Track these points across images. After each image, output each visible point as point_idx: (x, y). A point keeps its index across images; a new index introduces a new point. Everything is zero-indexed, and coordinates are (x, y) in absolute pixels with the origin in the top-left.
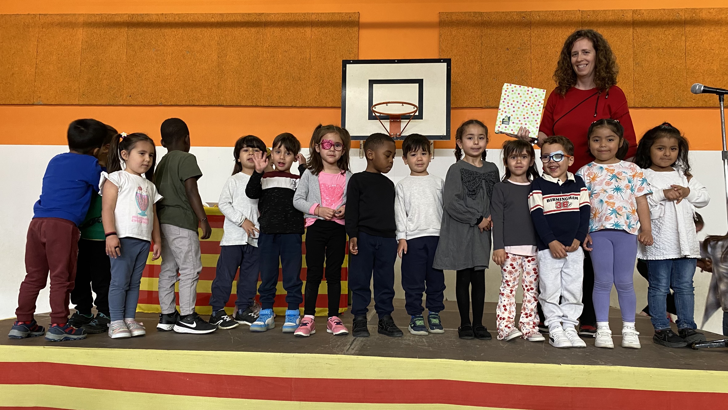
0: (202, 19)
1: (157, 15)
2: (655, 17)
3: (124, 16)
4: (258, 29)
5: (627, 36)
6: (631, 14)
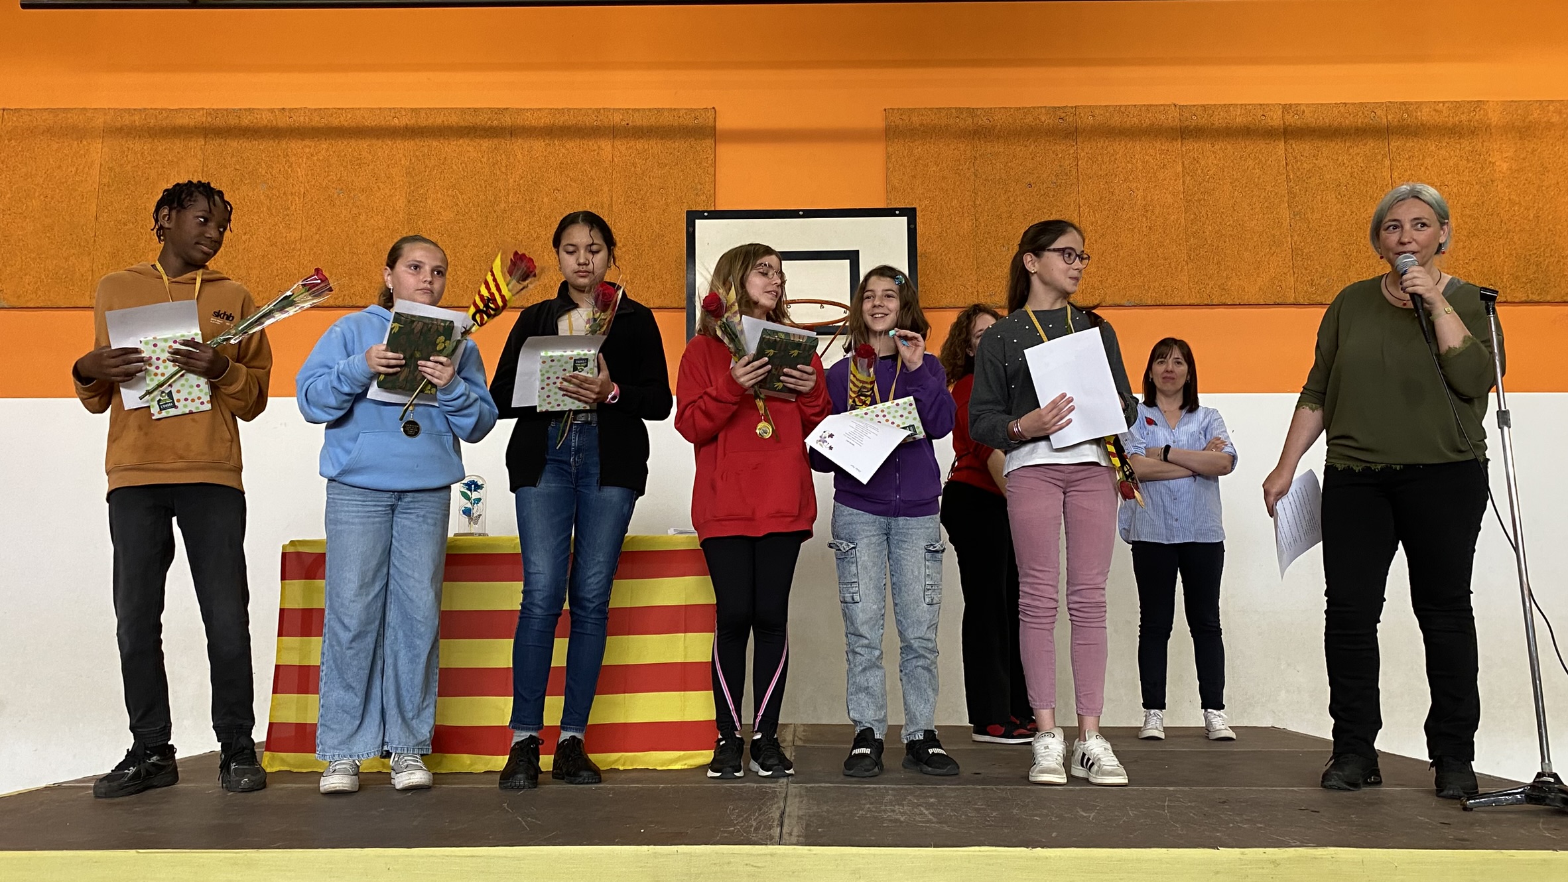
0: (370, 122)
1: (272, 111)
2: (1325, 119)
3: (198, 114)
4: (496, 141)
5: (1274, 157)
6: (1280, 112)
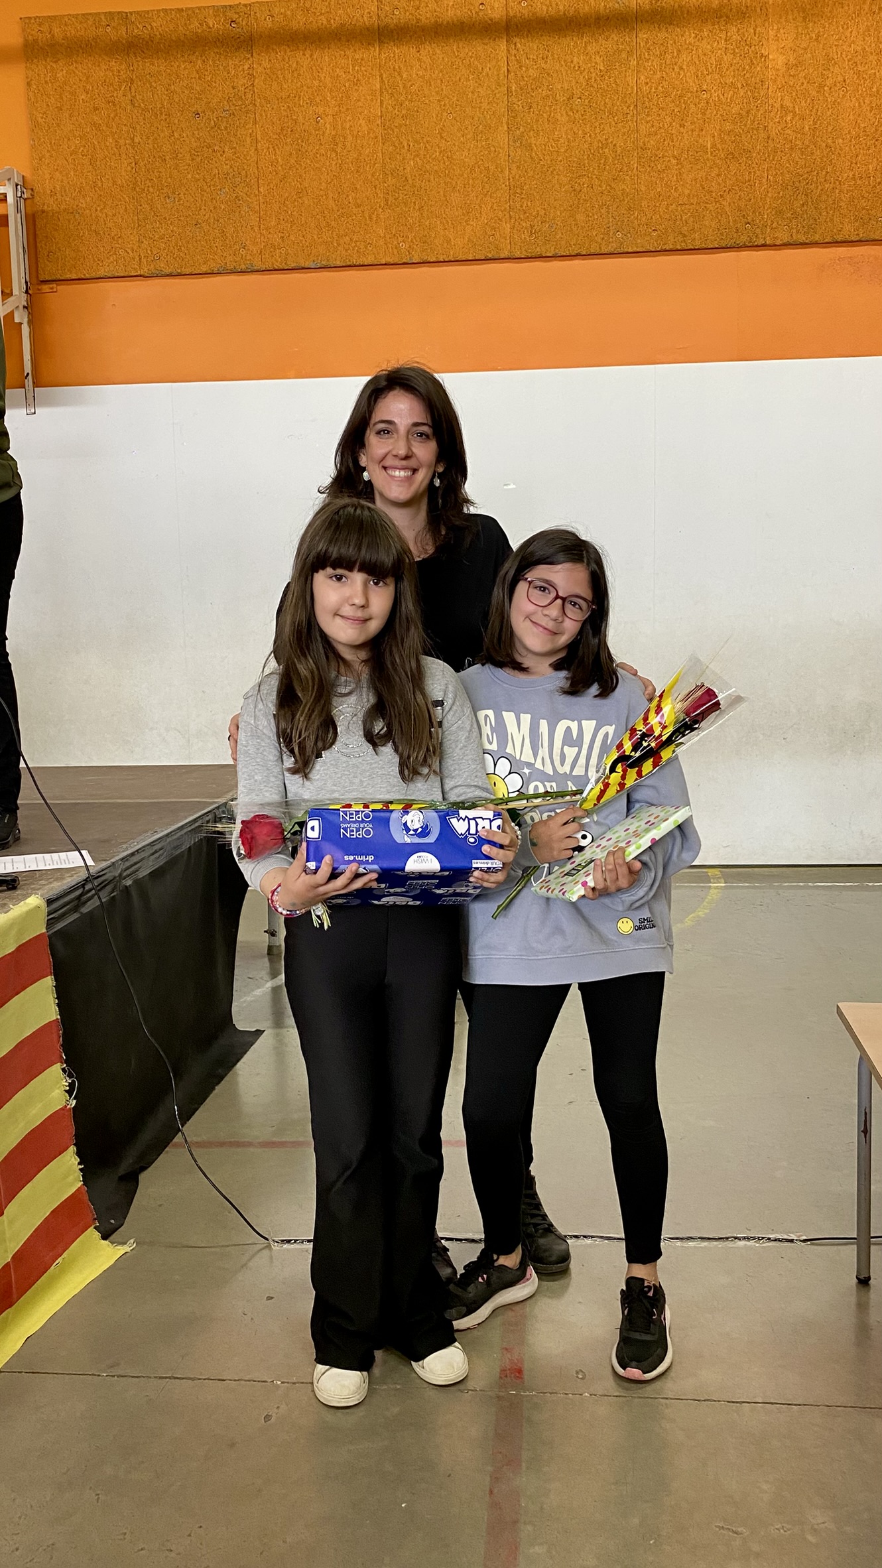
5: (493, 63)
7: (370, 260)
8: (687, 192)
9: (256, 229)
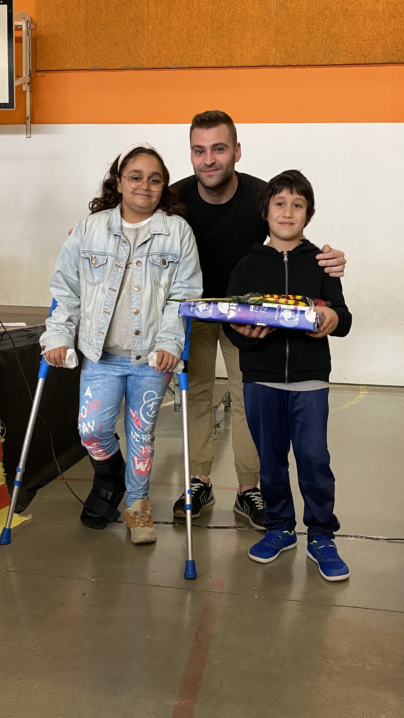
7: (203, 64)
8: (368, 34)
9: (146, 47)
